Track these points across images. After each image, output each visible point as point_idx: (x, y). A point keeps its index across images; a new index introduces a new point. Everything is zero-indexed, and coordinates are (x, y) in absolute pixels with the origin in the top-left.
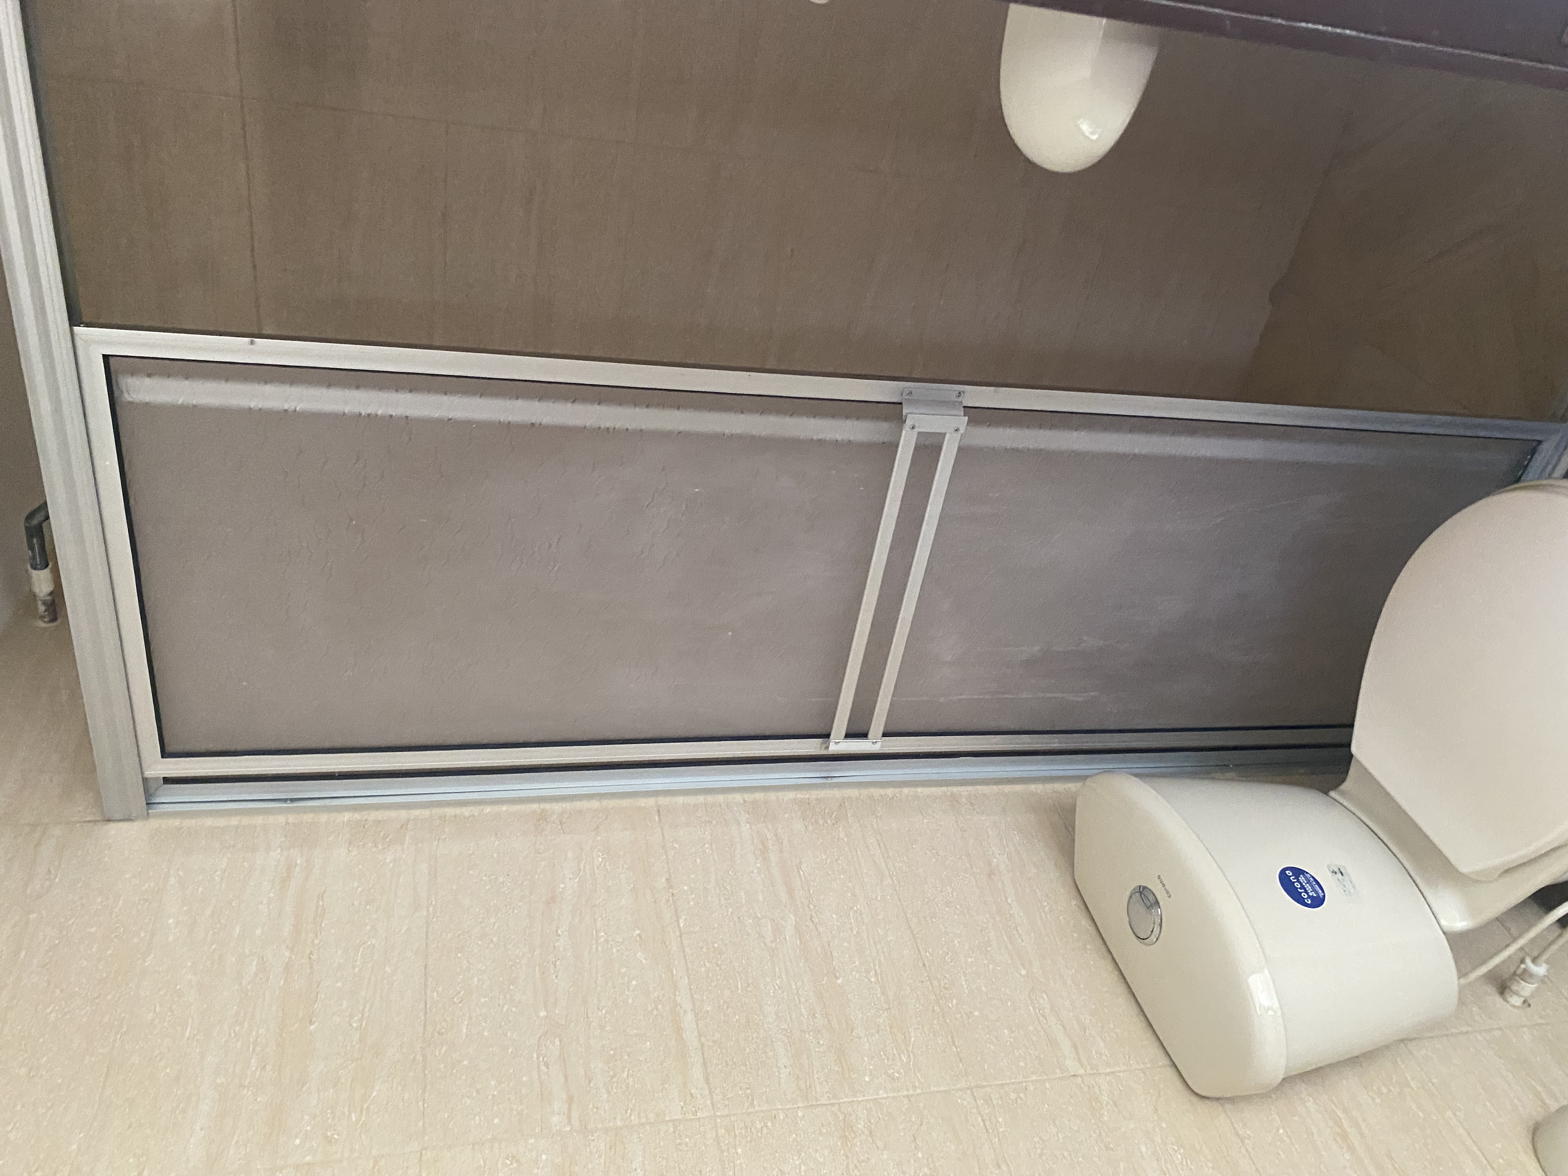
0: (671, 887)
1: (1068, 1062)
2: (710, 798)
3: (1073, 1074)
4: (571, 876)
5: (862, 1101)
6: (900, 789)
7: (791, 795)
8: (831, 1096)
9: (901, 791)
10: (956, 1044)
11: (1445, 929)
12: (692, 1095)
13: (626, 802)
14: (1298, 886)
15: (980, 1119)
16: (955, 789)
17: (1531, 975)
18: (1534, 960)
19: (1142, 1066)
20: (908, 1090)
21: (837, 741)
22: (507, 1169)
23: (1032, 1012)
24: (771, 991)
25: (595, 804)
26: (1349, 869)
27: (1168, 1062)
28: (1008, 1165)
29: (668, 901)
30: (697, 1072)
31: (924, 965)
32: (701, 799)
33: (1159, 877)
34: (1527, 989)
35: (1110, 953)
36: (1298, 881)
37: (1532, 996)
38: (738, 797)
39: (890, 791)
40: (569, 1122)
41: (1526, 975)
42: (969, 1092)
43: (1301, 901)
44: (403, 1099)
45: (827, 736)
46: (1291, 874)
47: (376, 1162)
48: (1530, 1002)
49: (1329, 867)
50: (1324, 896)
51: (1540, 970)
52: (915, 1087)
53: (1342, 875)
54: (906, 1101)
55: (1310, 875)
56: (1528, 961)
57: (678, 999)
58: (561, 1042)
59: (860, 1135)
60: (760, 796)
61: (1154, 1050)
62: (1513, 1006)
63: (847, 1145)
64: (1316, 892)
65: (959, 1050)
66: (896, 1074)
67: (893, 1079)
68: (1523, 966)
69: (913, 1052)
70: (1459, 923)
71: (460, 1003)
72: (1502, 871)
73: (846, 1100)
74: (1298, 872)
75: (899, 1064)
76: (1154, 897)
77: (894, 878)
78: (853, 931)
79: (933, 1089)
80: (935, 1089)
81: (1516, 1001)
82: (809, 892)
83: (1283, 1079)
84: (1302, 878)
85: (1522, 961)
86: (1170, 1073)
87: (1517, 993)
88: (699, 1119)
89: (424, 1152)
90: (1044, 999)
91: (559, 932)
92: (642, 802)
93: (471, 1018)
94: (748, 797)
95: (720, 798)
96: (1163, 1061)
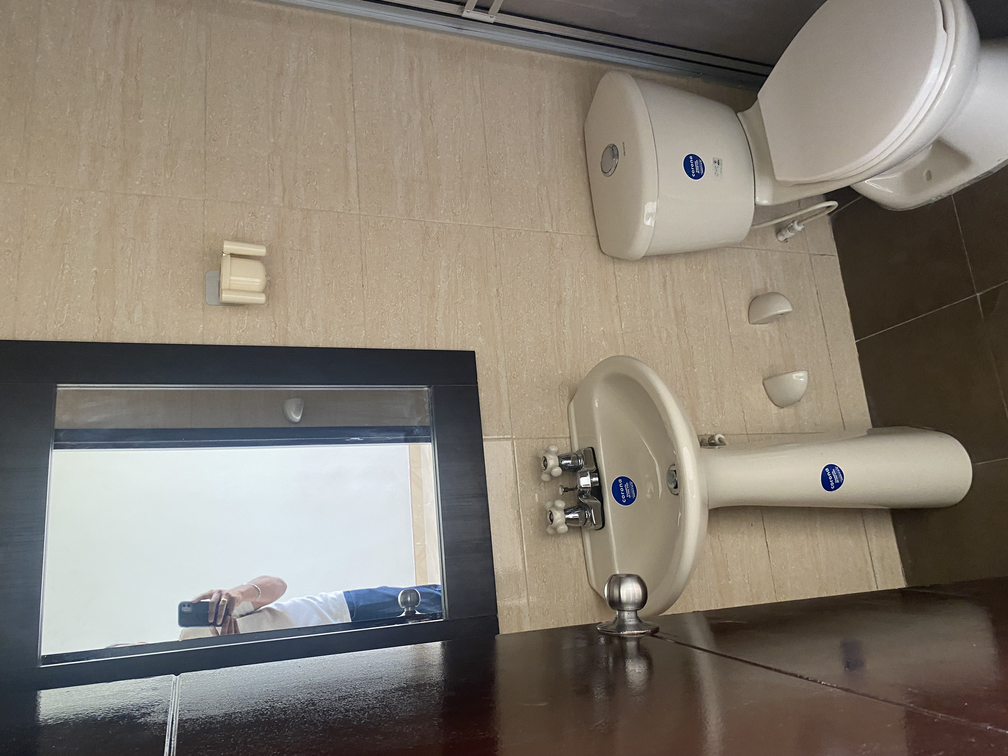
0: (352, 80)
1: (546, 225)
2: (383, 26)
3: (546, 231)
4: (294, 60)
5: (437, 222)
6: (502, 46)
7: (434, 35)
8: (421, 217)
9: (502, 48)
10: (492, 204)
11: (756, 203)
12: (349, 201)
13: (331, 17)
14: (692, 165)
15: (493, 243)
16: (533, 53)
17: (794, 229)
18: (798, 223)
19: (582, 233)
20: (461, 222)
21: (468, 11)
22: (249, 219)
23: (536, 195)
24: (400, 155)
25: (311, 13)
26: (724, 163)
27: (595, 235)
28: (500, 266)
29: (349, 89)
30: (353, 190)
31: (487, 158)
32: (378, 25)
33: (623, 143)
34: (789, 234)
35: (588, 172)
36: (694, 164)
37: (790, 238)
38: (401, 29)
39: (495, 47)
40: (283, 201)
41: (791, 229)
42: (492, 229)
43: (690, 175)
44: (194, 172)
45: (464, 4)
46: (691, 159)
47: (180, 202)
48: (788, 240)
49: (713, 159)
50: (703, 174)
51: (799, 228)
52: (465, 222)
53: (719, 165)
54: (459, 227)
55: (702, 161)
56: (796, 222)
57: (348, 148)
58: (281, 158)
59: (432, 238)
60: (415, 31)
61: (591, 227)
62: (779, 240)
63: (425, 242)
64: (700, 171)
65: (492, 207)
66: (457, 213)
67: (455, 215)
68: (792, 224)
69: (469, 204)
70: (765, 201)
71: (225, 125)
72: (792, 184)
73: (428, 220)
74: (696, 158)
75: (460, 208)
76: (617, 153)
77: (483, 104)
78: (452, 130)
79: (474, 224)
80: (475, 224)
81: (781, 238)
82: (433, 101)
83: (644, 257)
84: (696, 162)
85: (793, 222)
86: (595, 239)
87: (783, 235)
88: (351, 214)
89: (206, 201)
90: (544, 189)
91: (284, 94)
92: (341, 19)
93: (232, 135)
94: (407, 30)
95: (390, 27)
96: (593, 233)
